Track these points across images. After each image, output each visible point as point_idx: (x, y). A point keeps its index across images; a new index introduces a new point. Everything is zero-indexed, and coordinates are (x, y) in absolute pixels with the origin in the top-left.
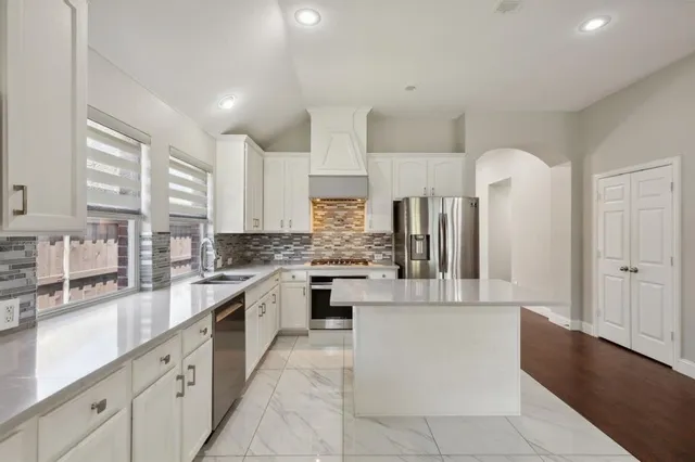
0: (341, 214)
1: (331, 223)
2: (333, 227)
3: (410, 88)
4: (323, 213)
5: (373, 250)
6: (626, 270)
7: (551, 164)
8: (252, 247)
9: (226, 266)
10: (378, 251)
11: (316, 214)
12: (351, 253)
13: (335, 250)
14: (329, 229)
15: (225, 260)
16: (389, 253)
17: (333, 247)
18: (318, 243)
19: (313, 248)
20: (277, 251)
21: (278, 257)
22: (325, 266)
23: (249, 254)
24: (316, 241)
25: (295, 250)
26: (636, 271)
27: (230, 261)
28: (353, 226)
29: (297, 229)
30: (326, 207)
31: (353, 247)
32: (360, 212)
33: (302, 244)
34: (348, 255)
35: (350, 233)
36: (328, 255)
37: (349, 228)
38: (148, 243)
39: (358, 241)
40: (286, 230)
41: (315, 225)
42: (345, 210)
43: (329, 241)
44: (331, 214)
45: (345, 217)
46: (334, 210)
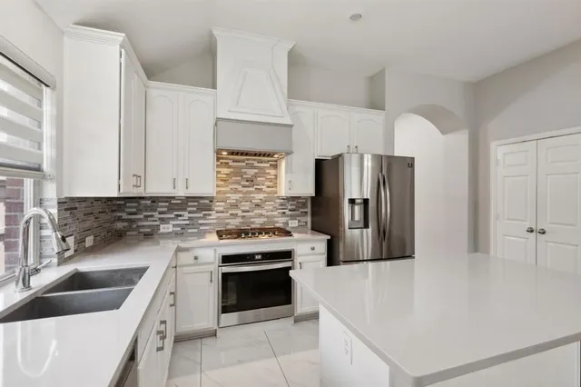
0: (252, 172)
1: (239, 184)
2: (240, 188)
3: (356, 17)
4: (228, 171)
5: (287, 216)
6: (532, 231)
7: (443, 132)
8: (124, 216)
9: (82, 251)
10: (292, 217)
11: (218, 172)
12: (262, 220)
13: (243, 217)
14: (236, 191)
15: (80, 241)
16: (303, 219)
17: (241, 214)
18: (221, 209)
19: (214, 215)
20: (163, 220)
21: (164, 228)
23: (120, 225)
24: (219, 206)
25: (190, 219)
26: (544, 233)
27: (89, 241)
28: (264, 188)
29: (194, 191)
30: (231, 164)
31: (264, 212)
32: (272, 172)
33: (200, 209)
34: (258, 222)
35: (261, 196)
36: (234, 223)
37: (260, 190)
39: (270, 206)
40: (181, 192)
41: (218, 186)
42: (255, 168)
43: (235, 206)
44: (238, 173)
45: (256, 176)
46: (242, 167)
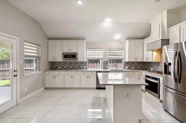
20: (152, 67)
38: (103, 63)
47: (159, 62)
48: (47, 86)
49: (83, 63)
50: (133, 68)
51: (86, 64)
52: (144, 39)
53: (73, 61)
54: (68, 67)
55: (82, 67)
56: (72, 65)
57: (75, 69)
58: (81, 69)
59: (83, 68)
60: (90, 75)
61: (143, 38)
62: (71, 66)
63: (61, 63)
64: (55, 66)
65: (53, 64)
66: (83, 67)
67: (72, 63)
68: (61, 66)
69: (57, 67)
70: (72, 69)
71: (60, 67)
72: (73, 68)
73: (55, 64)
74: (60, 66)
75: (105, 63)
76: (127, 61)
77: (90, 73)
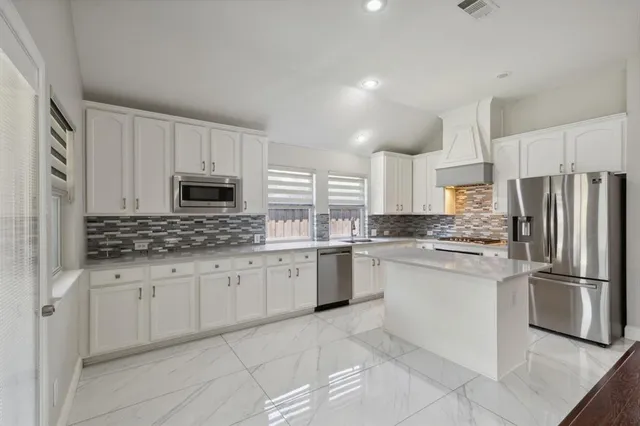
0: (480, 197)
1: (471, 206)
2: (472, 209)
4: (464, 197)
11: (457, 199)
12: (488, 234)
13: (474, 230)
14: (469, 211)
15: (380, 232)
17: (472, 227)
18: (460, 223)
19: (456, 227)
20: (430, 229)
21: (430, 233)
22: (472, 243)
24: (458, 221)
30: (466, 192)
31: (491, 228)
33: (447, 224)
34: (486, 235)
35: (488, 215)
36: (468, 233)
37: (487, 210)
38: (315, 219)
39: (495, 222)
40: (428, 212)
41: (457, 208)
42: (483, 193)
43: (468, 221)
44: (471, 198)
45: (483, 200)
46: (473, 194)
47: (453, 217)
48: (98, 348)
49: (250, 221)
50: (386, 233)
51: (259, 224)
52: (415, 156)
53: (211, 215)
54: (186, 240)
55: (248, 236)
56: (205, 231)
57: (218, 247)
58: (240, 245)
59: (251, 242)
60: (297, 266)
61: (413, 152)
62: (200, 234)
63: (146, 225)
64: (113, 238)
65: (101, 231)
66: (252, 239)
67: (205, 221)
68: (150, 237)
69: (128, 242)
70: (203, 248)
71: (141, 245)
72: (209, 246)
73: (114, 227)
74: (146, 237)
75: (323, 220)
76: (382, 214)
77: (300, 258)
